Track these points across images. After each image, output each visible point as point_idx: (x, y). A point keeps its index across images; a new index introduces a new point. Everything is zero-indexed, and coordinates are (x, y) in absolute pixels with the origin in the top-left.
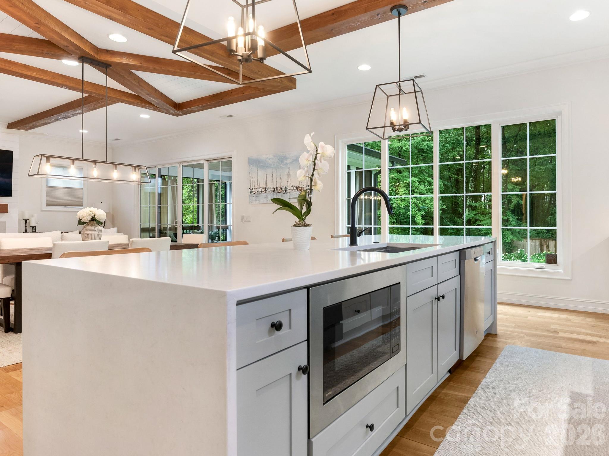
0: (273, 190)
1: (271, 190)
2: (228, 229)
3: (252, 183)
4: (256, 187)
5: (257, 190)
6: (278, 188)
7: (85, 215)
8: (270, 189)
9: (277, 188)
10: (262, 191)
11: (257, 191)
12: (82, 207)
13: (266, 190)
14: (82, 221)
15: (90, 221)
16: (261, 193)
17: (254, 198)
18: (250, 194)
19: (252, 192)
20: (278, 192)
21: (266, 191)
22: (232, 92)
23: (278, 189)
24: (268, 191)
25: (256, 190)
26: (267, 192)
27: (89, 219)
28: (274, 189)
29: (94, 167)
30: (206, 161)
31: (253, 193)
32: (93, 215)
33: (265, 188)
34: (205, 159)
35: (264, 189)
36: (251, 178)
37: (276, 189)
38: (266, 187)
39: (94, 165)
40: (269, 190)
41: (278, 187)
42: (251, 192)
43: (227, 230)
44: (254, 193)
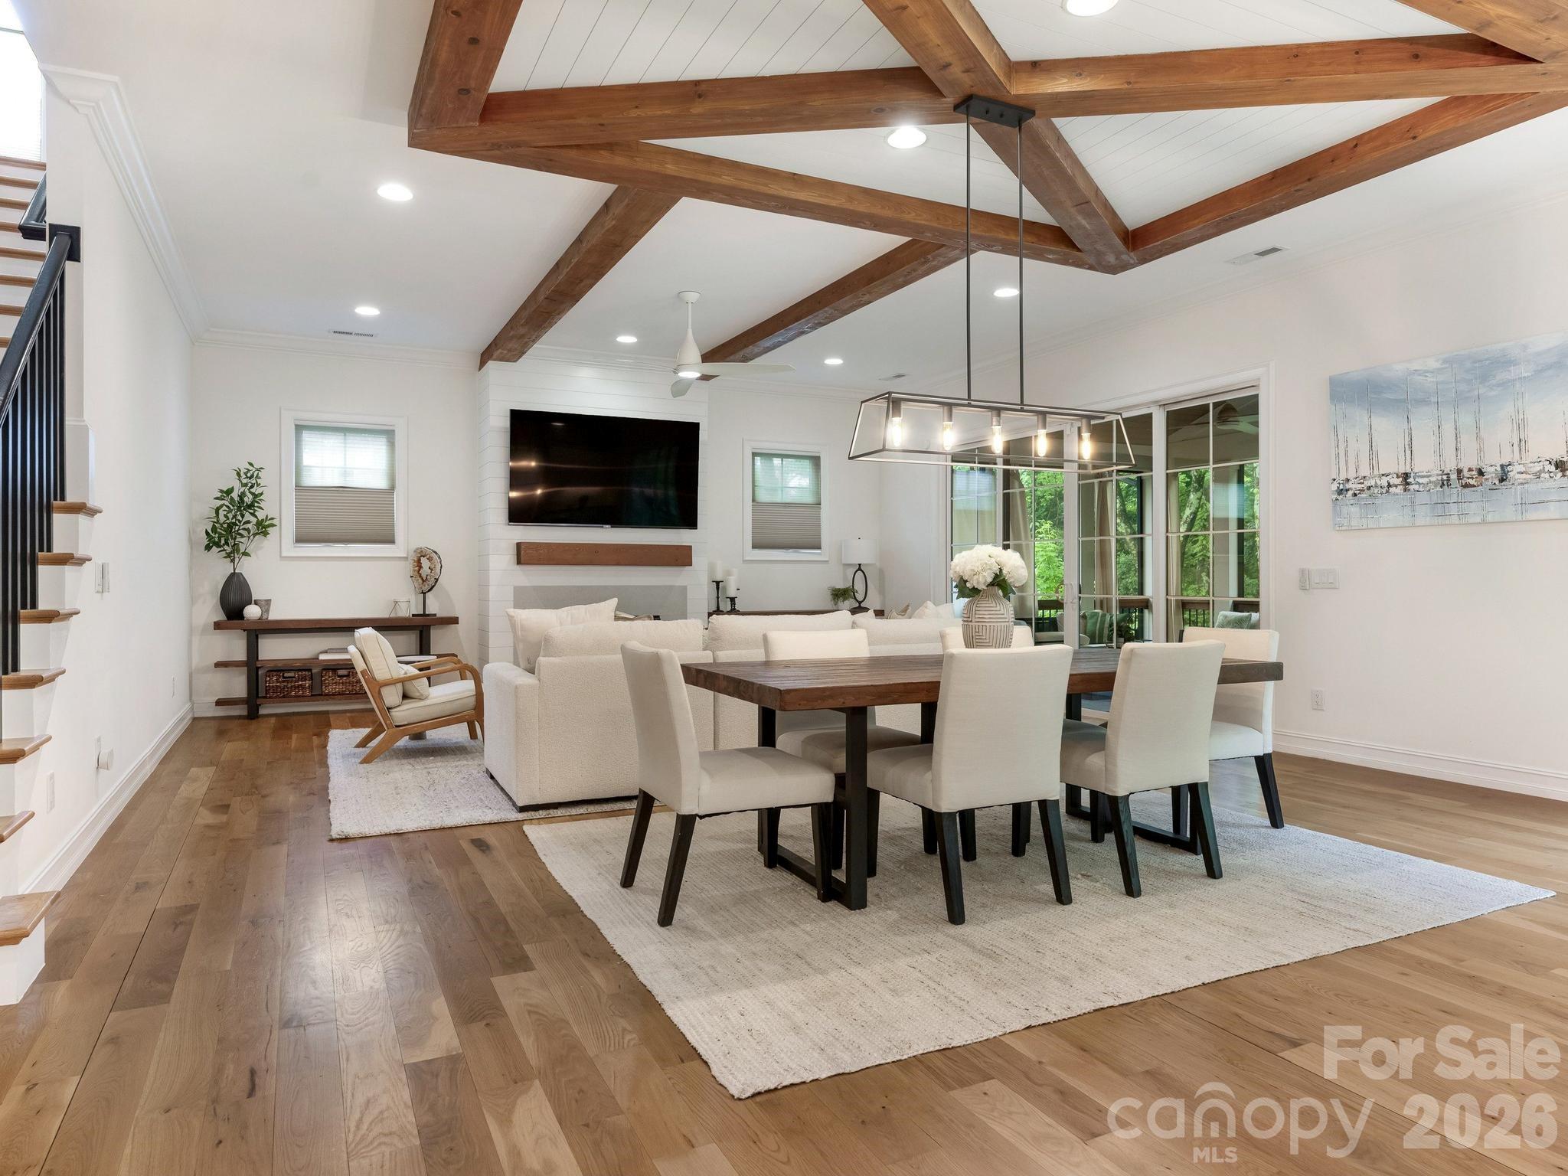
0: (1442, 480)
1: (1433, 479)
2: (1147, 607)
3: (1347, 461)
4: (1365, 471)
5: (1367, 483)
6: (1465, 470)
7: (978, 567)
8: (1428, 476)
9: (1459, 471)
10: (1389, 486)
11: (1369, 488)
12: (819, 551)
13: (1411, 480)
14: (968, 585)
15: (992, 584)
16: (1387, 492)
17: (1354, 510)
18: (1335, 496)
19: (1347, 490)
20: (1466, 486)
21: (1408, 484)
22: (1356, 146)
23: (1466, 473)
24: (1419, 484)
25: (1361, 483)
26: (1411, 487)
27: (990, 580)
28: (1445, 477)
29: (994, 423)
30: (1160, 406)
31: (1350, 493)
32: (996, 569)
33: (1406, 476)
34: (1155, 402)
35: (1398, 477)
36: (1342, 445)
37: (1454, 476)
38: (1408, 470)
39: (994, 419)
40: (1421, 480)
41: (1464, 465)
42: (1340, 492)
43: (1146, 611)
44: (1355, 495)
